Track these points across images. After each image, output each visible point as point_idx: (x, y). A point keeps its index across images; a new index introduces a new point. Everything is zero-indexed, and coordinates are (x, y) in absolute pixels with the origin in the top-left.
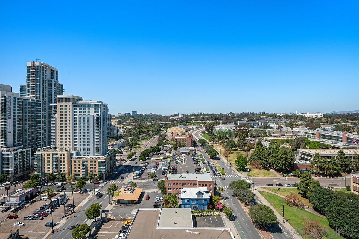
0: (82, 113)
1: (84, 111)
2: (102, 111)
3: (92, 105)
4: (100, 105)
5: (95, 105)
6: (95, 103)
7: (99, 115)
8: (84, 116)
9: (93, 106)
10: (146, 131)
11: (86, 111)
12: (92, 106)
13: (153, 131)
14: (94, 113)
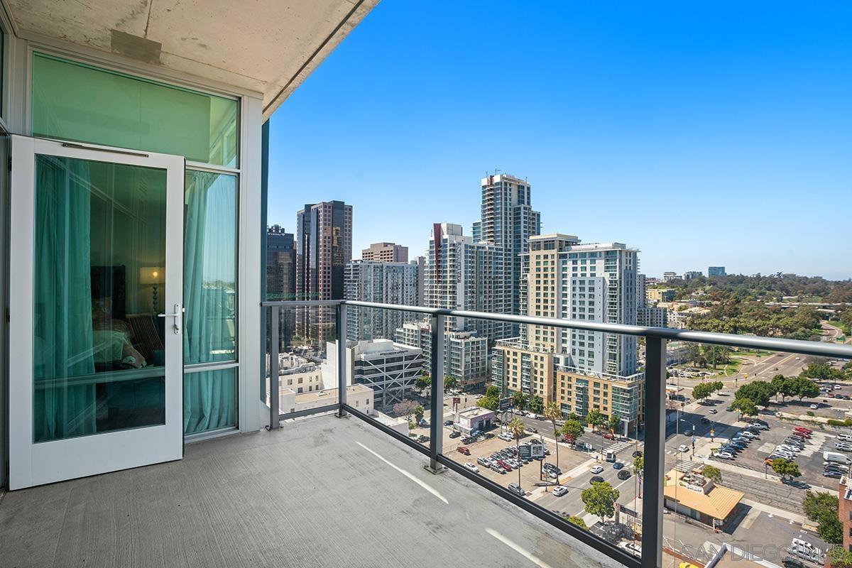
0: (579, 272)
1: (582, 267)
2: (624, 268)
3: (600, 252)
4: (618, 253)
5: (607, 253)
6: (606, 248)
7: (618, 276)
8: (583, 278)
9: (603, 255)
10: (758, 327)
11: (586, 268)
12: (600, 256)
13: (787, 329)
14: (606, 271)
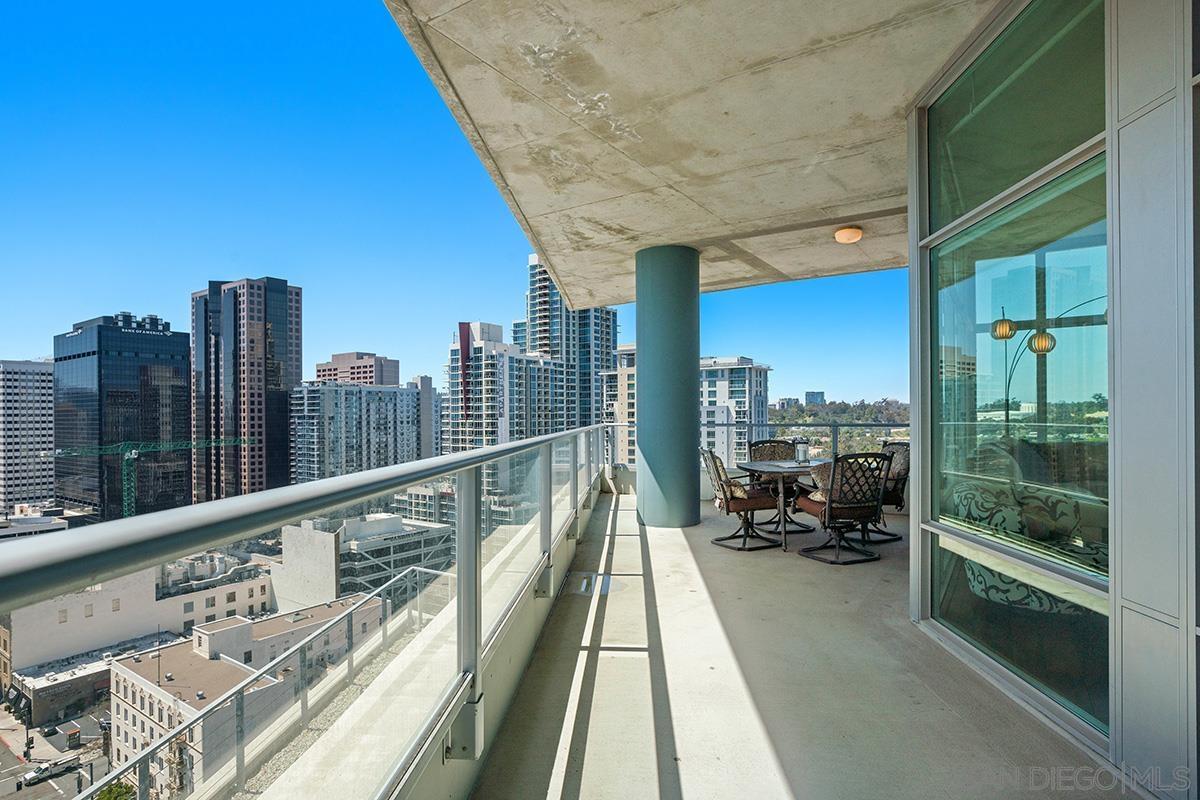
2: (754, 393)
3: (723, 371)
4: (747, 371)
5: (732, 371)
6: (730, 364)
7: (747, 404)
9: (726, 374)
11: (702, 393)
12: (723, 376)
14: (730, 398)
